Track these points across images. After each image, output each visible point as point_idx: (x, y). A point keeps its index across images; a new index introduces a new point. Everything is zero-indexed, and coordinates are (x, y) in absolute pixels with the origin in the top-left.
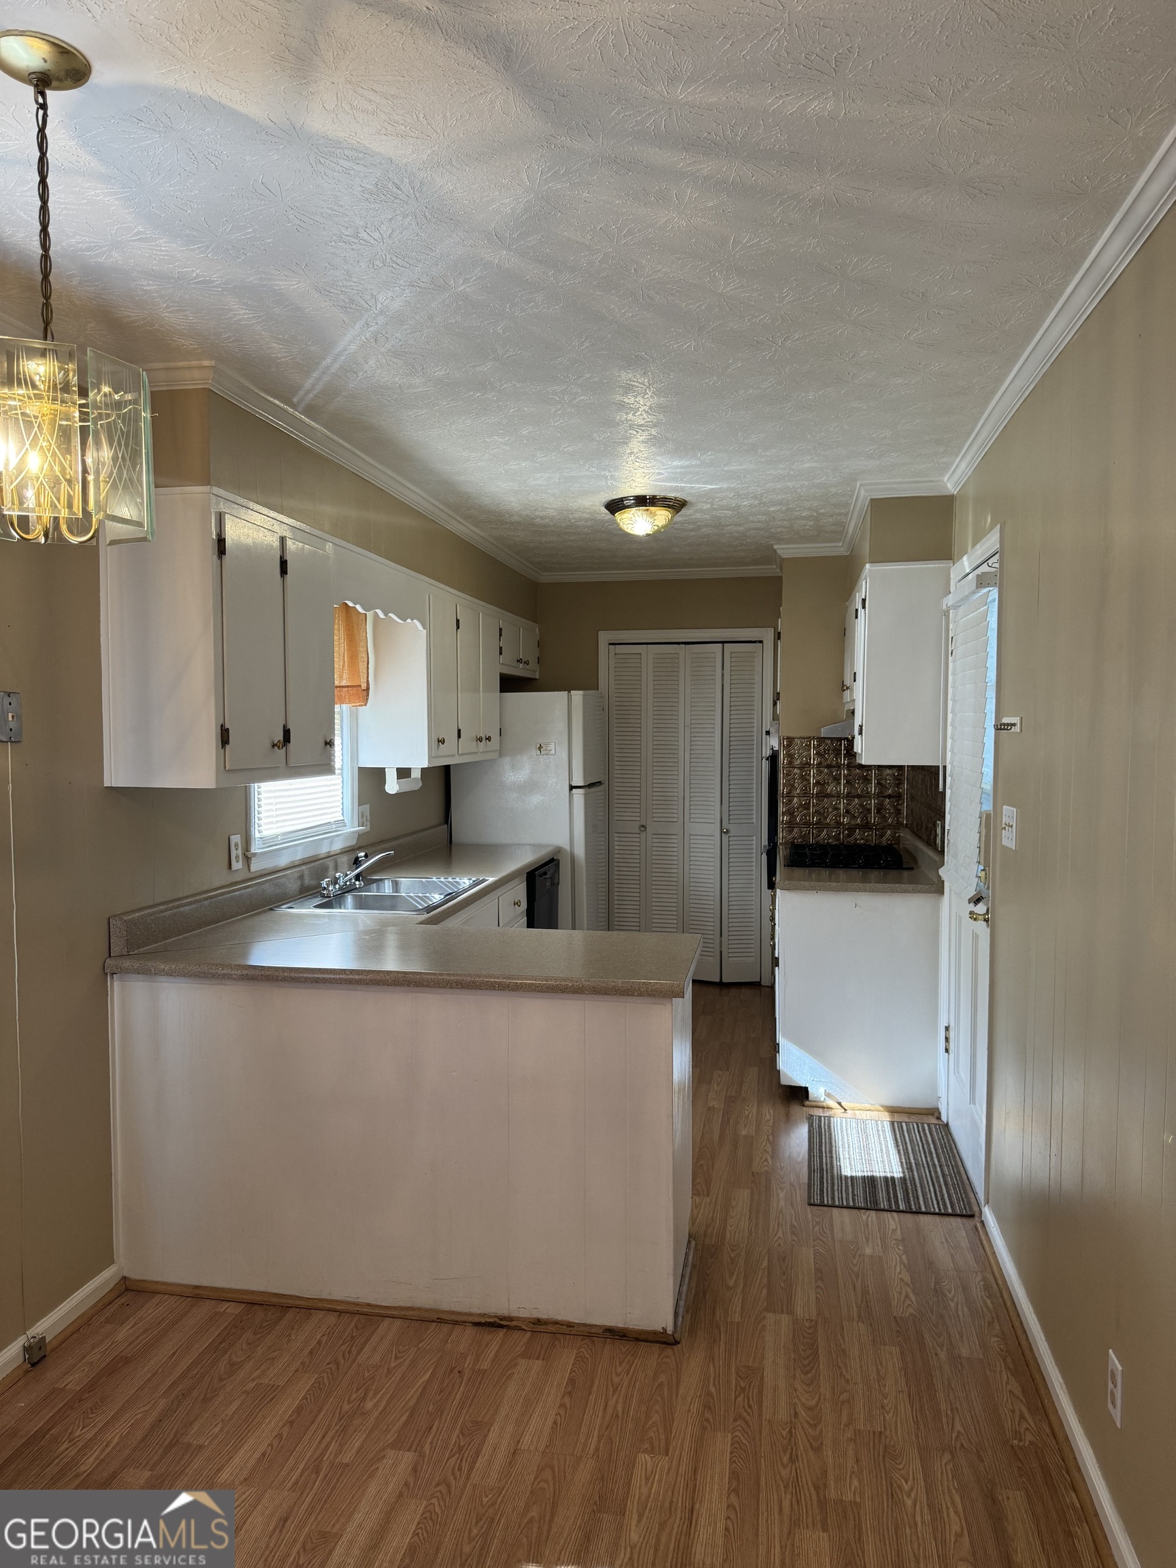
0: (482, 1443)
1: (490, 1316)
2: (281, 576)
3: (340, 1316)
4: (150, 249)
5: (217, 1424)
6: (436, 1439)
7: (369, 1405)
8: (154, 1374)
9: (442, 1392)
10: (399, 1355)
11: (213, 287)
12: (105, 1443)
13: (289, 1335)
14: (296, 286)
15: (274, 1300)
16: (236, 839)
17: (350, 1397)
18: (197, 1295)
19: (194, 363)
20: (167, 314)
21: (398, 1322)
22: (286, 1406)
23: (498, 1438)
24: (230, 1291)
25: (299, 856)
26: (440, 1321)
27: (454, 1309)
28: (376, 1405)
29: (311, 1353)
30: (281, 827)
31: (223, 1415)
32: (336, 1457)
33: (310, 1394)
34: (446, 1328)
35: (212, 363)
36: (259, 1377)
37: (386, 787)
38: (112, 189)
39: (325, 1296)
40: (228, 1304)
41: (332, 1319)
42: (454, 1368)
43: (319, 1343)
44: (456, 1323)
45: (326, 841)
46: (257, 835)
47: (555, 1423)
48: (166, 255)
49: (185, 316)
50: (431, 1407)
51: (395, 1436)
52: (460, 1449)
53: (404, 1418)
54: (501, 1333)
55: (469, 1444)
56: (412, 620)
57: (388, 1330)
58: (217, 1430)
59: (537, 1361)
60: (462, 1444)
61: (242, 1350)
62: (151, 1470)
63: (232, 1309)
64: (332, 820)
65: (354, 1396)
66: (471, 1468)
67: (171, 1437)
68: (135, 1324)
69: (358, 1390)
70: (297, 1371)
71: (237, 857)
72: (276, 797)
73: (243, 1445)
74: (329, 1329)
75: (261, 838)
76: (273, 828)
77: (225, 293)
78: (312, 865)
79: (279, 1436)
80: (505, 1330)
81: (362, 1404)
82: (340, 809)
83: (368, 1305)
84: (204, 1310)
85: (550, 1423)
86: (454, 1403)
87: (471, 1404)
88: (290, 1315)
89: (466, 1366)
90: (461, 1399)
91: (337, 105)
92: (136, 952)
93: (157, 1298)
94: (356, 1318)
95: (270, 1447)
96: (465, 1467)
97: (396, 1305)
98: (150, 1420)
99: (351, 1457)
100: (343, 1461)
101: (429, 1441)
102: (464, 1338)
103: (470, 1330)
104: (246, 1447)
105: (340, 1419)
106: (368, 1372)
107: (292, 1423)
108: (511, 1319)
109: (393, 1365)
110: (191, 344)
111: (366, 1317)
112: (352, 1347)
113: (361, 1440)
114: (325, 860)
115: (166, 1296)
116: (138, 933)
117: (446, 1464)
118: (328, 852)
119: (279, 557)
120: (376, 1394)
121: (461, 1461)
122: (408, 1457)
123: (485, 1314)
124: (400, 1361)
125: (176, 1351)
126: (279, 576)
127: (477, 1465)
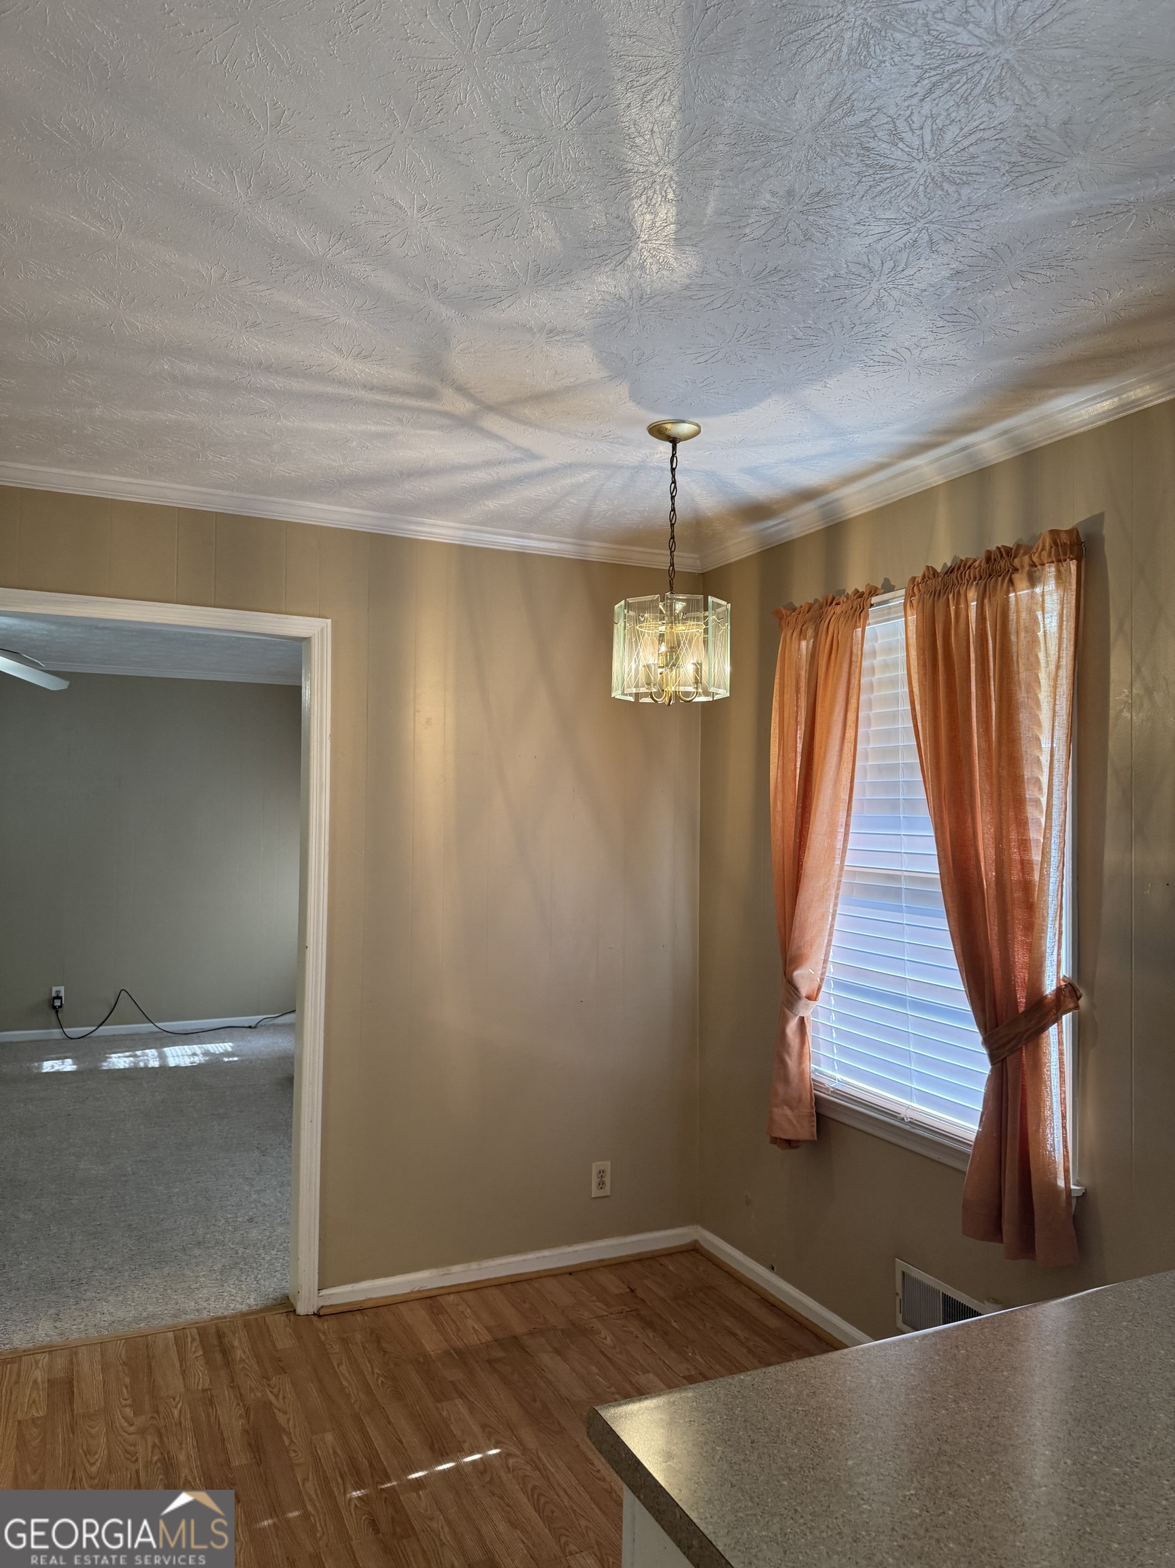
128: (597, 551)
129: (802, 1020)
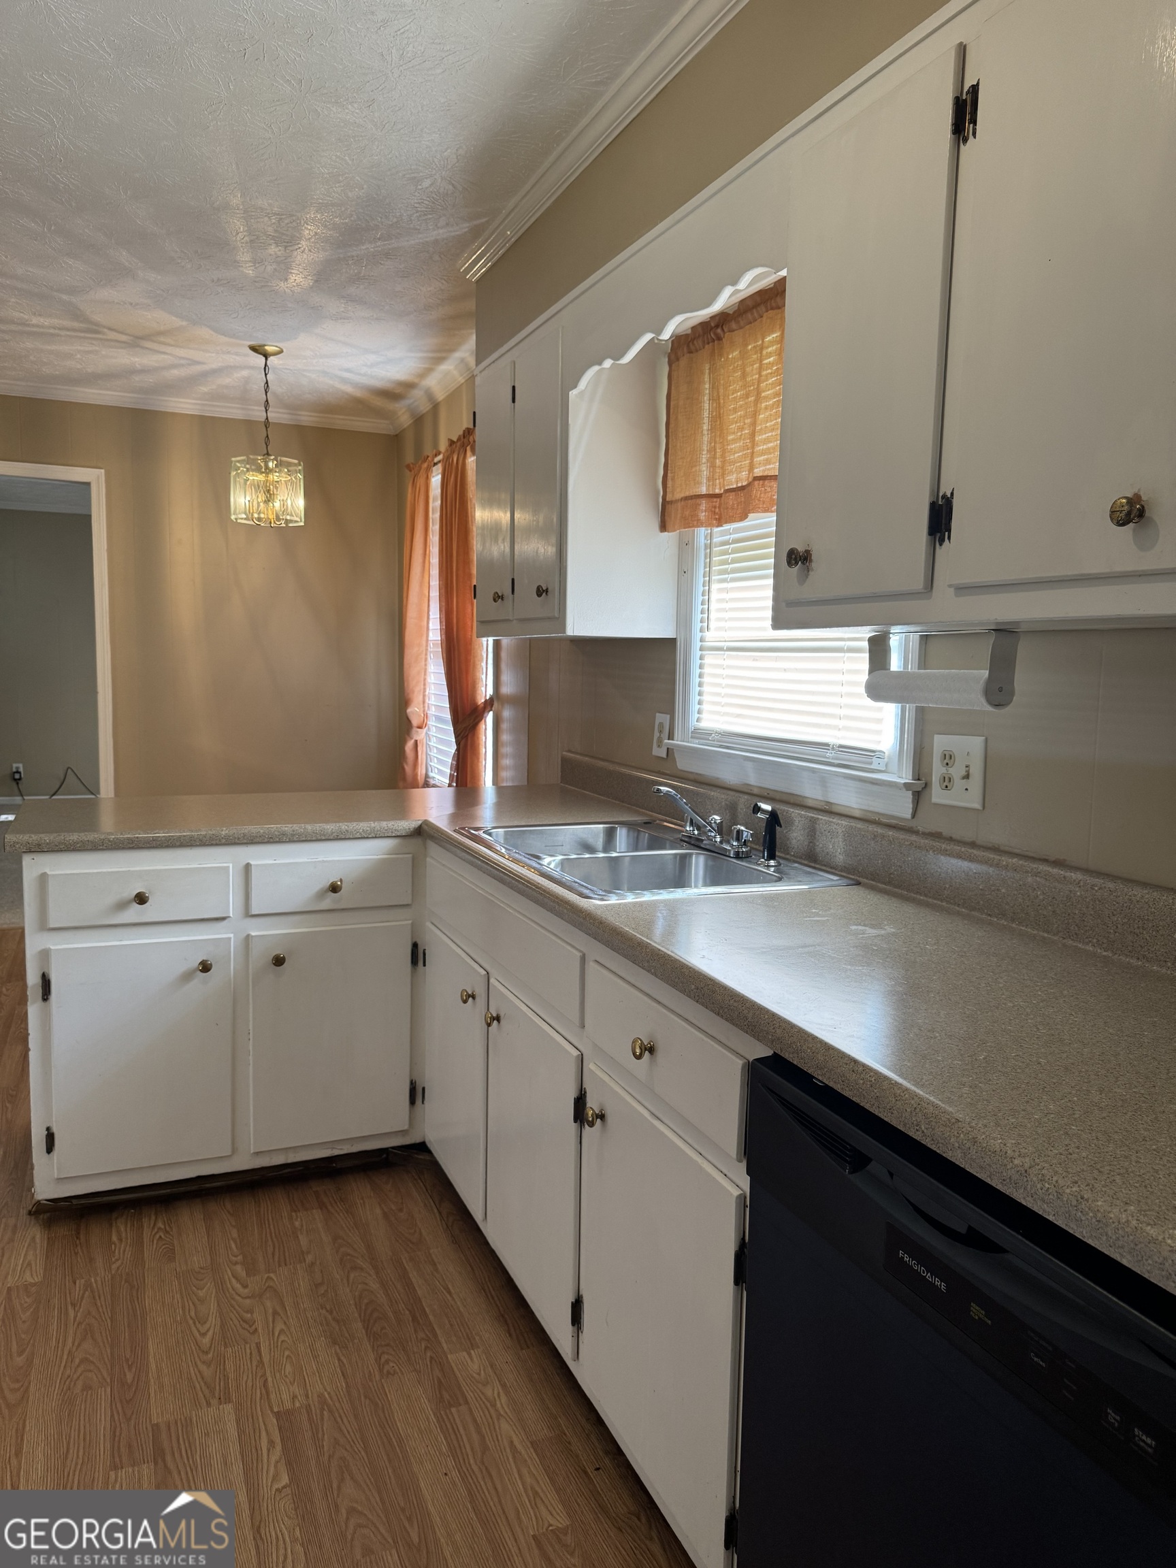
2: (513, 407)
16: (661, 719)
45: (805, 775)
46: (694, 723)
71: (660, 741)
72: (727, 676)
75: (695, 729)
119: (511, 387)
128: (307, 419)
129: (416, 741)
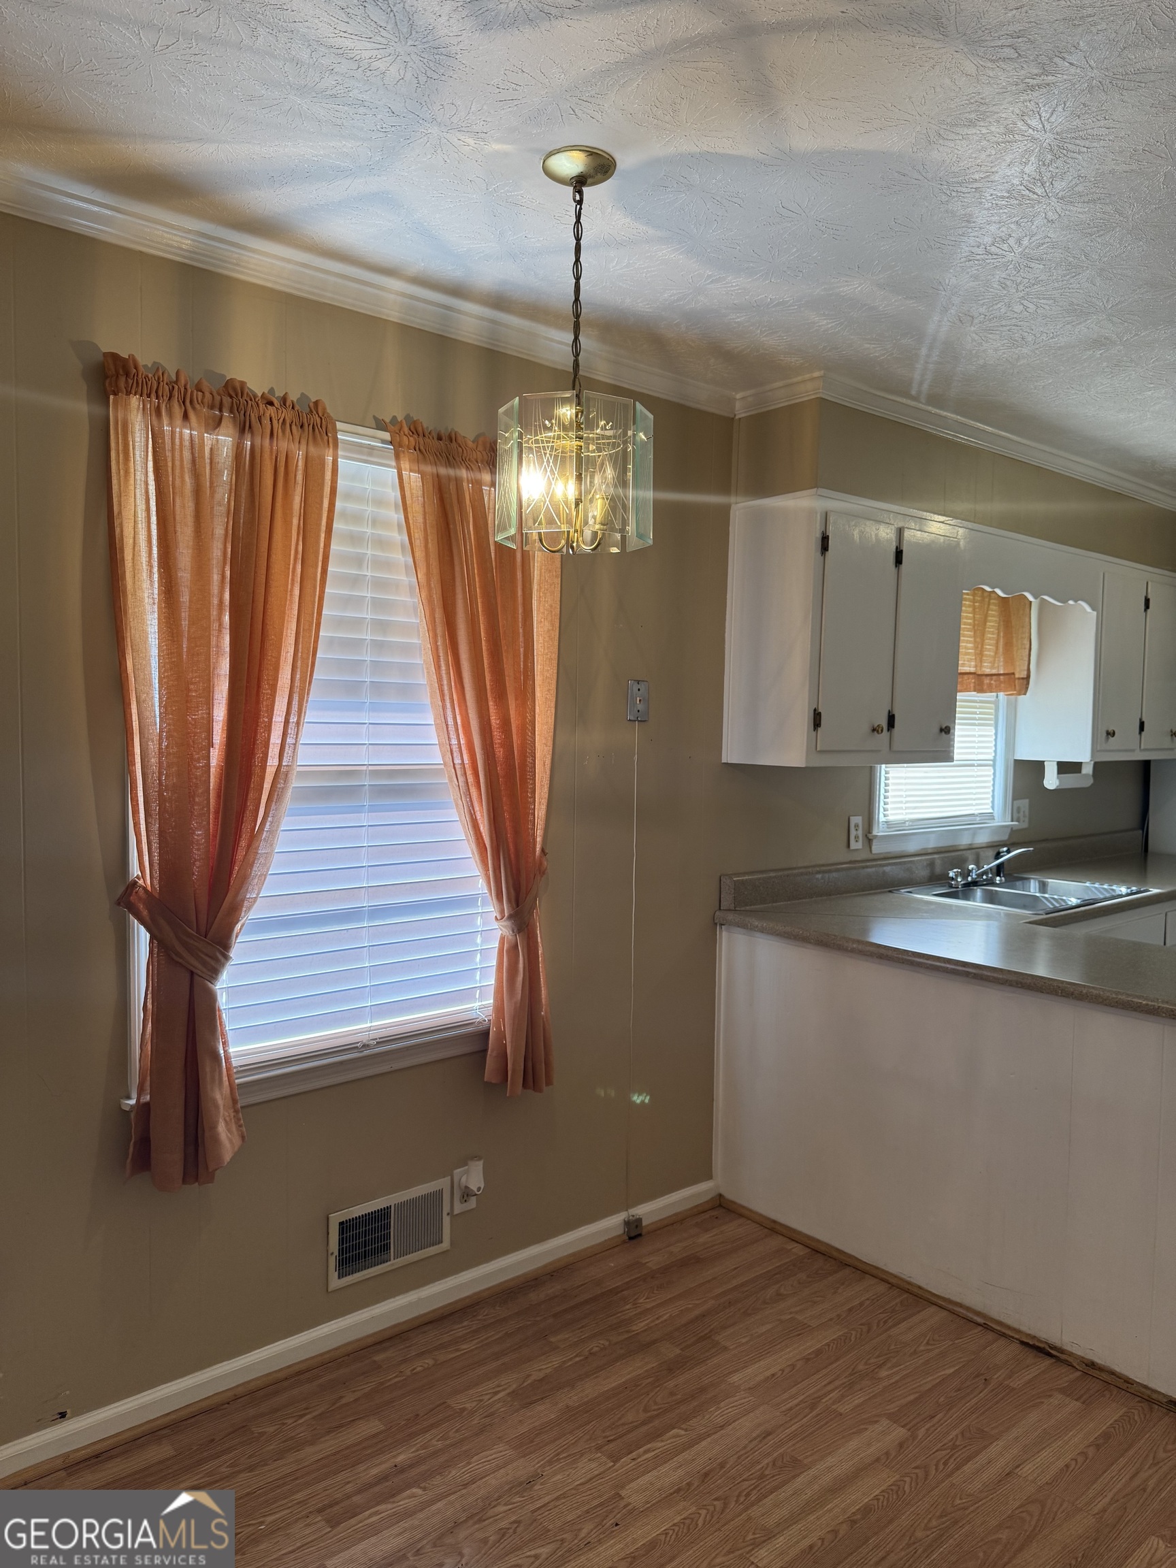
0: (977, 1453)
1: (1039, 1341)
2: (896, 566)
3: (890, 1288)
4: (725, 287)
5: (746, 1336)
6: (933, 1428)
7: (884, 1373)
8: (714, 1278)
9: (959, 1390)
10: (931, 1342)
11: (789, 306)
12: (657, 1316)
13: (838, 1288)
14: (859, 289)
15: (835, 1254)
16: (856, 820)
17: (869, 1359)
18: (773, 1228)
19: (807, 376)
20: (764, 339)
21: (945, 1313)
22: (810, 1345)
23: (999, 1454)
24: (800, 1233)
25: (932, 844)
26: (985, 1327)
27: (1003, 1321)
28: (889, 1377)
29: (850, 1310)
30: (911, 813)
31: (754, 1331)
32: (834, 1403)
33: (834, 1343)
34: (990, 1336)
35: (822, 373)
36: (796, 1313)
37: (1044, 782)
38: (673, 247)
39: (881, 1265)
40: (796, 1245)
41: (882, 1288)
42: (982, 1374)
43: (861, 1304)
44: (1004, 1335)
45: (966, 832)
46: (882, 819)
47: (1067, 1466)
48: (739, 289)
49: (779, 337)
50: (942, 1399)
51: (896, 1409)
52: (954, 1447)
53: (912, 1397)
54: (1048, 1362)
55: (965, 1447)
56: (1076, 601)
57: (933, 1317)
58: (744, 1340)
59: (1075, 1402)
60: (958, 1443)
61: (792, 1286)
62: (681, 1349)
63: (799, 1250)
64: (976, 812)
65: (872, 1361)
66: (958, 1468)
67: (706, 1332)
68: (716, 1235)
69: (878, 1356)
70: (831, 1320)
71: (857, 837)
72: (906, 784)
73: (760, 1360)
74: (874, 1297)
75: (886, 822)
76: (902, 814)
77: (802, 309)
78: (946, 855)
79: (793, 1366)
80: (1054, 1361)
81: (876, 1370)
82: (989, 801)
83: (920, 1287)
84: (775, 1242)
85: (1060, 1464)
86: (967, 1405)
87: (984, 1413)
88: (847, 1271)
89: (996, 1376)
90: (976, 1404)
91: (810, 122)
92: (743, 909)
93: (741, 1220)
94: (906, 1295)
95: (780, 1372)
96: (951, 1466)
97: (946, 1296)
98: (697, 1312)
99: (846, 1410)
100: (838, 1409)
101: (926, 1427)
102: (1005, 1352)
103: (1016, 1347)
104: (762, 1363)
105: (851, 1375)
106: (895, 1345)
107: (808, 1360)
108: (1062, 1351)
109: (922, 1348)
110: (797, 360)
111: (915, 1298)
112: (890, 1318)
113: (862, 1399)
114: (964, 852)
115: (750, 1221)
116: (746, 893)
117: (934, 1453)
118: (970, 844)
119: (895, 548)
120: (893, 1367)
121: (950, 1457)
122: (899, 1433)
123: (1035, 1337)
124: (930, 1347)
125: (738, 1268)
126: (894, 566)
127: (965, 1468)
